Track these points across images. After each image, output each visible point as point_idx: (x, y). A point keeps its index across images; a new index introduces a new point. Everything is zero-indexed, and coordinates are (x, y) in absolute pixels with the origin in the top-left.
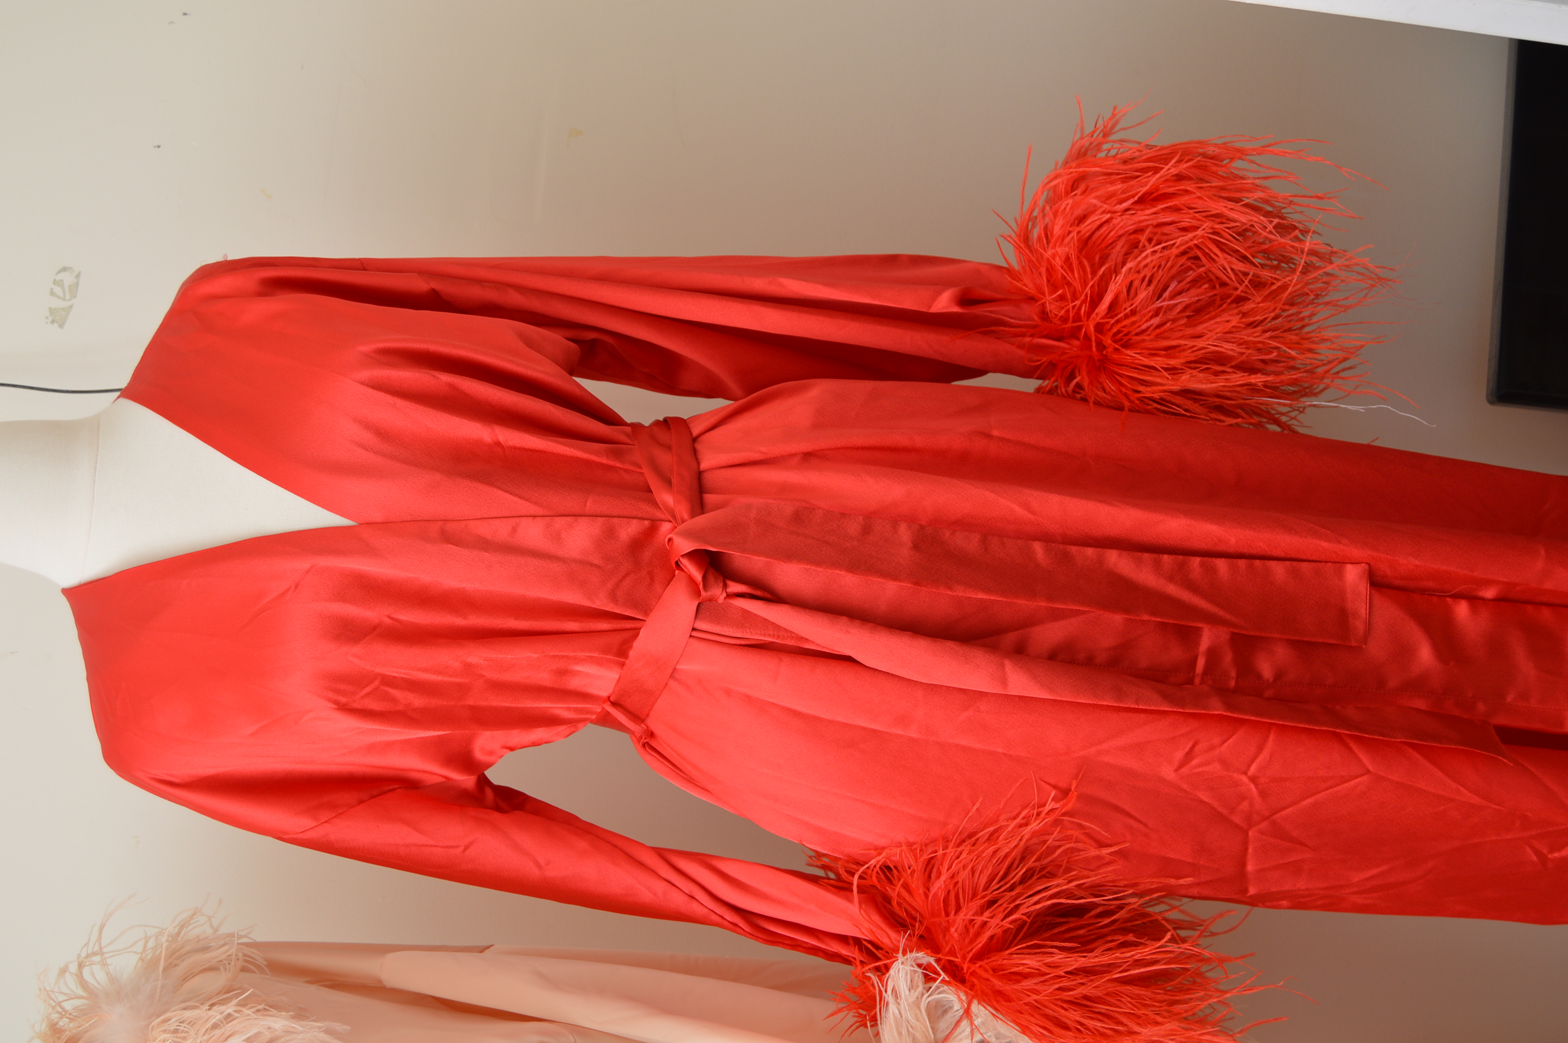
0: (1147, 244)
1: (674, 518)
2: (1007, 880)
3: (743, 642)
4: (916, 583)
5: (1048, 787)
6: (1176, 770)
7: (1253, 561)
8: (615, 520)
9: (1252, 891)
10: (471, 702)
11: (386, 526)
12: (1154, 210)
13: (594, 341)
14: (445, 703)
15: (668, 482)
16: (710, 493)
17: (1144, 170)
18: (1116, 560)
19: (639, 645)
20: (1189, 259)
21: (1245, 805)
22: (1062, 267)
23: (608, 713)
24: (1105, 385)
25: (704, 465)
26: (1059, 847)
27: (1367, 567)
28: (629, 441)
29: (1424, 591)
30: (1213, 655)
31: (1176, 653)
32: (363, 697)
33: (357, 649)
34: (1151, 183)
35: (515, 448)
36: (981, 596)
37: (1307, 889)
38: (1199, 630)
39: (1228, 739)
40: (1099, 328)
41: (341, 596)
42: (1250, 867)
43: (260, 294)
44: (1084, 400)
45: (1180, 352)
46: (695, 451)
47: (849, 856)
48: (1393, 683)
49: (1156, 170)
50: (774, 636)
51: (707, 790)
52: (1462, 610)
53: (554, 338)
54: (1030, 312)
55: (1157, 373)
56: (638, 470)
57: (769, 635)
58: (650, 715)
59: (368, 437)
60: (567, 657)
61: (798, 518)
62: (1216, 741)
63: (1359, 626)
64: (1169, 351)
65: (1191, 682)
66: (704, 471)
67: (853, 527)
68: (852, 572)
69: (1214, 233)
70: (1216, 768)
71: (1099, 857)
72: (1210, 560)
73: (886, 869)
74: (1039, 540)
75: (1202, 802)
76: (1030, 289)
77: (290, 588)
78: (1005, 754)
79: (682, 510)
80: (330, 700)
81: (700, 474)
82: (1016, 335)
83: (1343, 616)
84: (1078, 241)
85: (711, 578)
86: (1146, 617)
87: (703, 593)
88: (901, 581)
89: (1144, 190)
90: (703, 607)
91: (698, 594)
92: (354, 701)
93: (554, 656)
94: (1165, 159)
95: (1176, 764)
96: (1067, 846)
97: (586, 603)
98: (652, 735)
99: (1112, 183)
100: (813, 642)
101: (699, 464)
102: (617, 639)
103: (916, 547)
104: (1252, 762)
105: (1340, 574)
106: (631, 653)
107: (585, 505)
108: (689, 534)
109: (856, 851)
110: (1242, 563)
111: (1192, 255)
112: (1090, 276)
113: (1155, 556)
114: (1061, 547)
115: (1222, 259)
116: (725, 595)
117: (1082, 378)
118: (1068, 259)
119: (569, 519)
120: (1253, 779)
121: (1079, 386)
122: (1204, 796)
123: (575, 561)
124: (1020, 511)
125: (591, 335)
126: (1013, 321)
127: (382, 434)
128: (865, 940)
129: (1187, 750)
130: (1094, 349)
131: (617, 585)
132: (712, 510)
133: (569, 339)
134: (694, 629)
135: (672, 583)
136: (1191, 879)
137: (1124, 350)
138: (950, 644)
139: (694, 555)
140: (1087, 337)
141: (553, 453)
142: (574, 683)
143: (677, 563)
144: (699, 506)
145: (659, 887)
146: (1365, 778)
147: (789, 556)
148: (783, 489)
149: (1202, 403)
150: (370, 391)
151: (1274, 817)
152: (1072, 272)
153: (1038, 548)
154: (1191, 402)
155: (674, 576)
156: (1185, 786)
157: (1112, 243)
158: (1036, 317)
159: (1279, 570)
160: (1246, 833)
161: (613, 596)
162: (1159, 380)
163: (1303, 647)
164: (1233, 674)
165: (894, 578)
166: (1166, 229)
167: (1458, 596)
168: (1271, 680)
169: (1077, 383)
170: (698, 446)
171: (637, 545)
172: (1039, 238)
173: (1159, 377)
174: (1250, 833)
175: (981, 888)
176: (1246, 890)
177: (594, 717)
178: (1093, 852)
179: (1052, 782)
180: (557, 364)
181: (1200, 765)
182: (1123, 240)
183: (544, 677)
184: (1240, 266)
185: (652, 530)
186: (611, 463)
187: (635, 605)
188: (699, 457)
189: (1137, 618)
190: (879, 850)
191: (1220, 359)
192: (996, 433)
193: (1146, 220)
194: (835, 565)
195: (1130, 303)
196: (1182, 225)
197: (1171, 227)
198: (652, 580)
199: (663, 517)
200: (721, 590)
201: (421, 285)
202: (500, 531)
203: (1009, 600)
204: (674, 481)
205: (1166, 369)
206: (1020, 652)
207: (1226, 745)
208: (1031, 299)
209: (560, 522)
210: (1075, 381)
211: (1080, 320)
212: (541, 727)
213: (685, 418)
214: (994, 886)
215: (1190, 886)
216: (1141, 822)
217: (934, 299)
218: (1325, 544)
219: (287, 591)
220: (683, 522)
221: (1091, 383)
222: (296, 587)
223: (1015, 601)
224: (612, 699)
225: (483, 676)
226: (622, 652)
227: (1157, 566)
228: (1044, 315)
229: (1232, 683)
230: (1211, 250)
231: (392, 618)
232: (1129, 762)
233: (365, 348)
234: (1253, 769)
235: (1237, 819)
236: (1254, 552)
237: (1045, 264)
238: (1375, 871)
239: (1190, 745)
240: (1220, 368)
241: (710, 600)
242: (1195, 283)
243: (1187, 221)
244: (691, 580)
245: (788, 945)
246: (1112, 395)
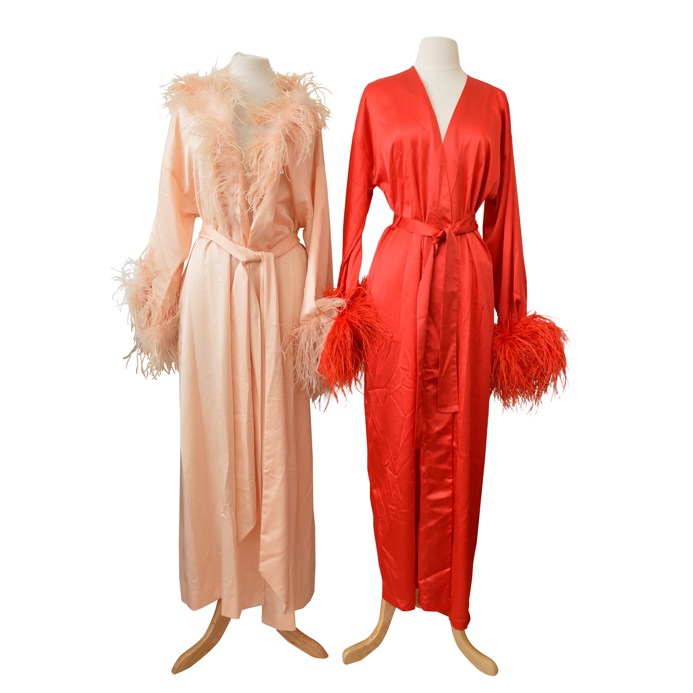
0: (537, 349)
1: (453, 228)
2: (367, 326)
3: (422, 249)
4: (443, 293)
5: (392, 334)
6: (401, 367)
7: (457, 382)
8: (451, 212)
9: (370, 392)
10: (398, 179)
11: (443, 151)
12: (547, 349)
13: (496, 203)
14: (397, 172)
15: (462, 225)
16: (460, 237)
17: (557, 346)
18: (454, 345)
19: (418, 222)
20: (534, 361)
21: (393, 386)
22: (529, 327)
23: (398, 217)
24: (499, 341)
25: (467, 234)
26: (377, 339)
27: (458, 411)
28: (471, 214)
29: (453, 427)
30: (432, 373)
31: (431, 363)
32: (397, 151)
33: (410, 147)
34: (554, 348)
35: (467, 183)
36: (442, 310)
37: (372, 406)
38: (438, 369)
39: (410, 379)
40: (514, 338)
41: (423, 141)
42: (376, 390)
43: (500, 110)
44: (494, 337)
45: (510, 359)
46: (470, 232)
47: (367, 286)
48: (429, 421)
49: (558, 349)
50: (425, 257)
51: (380, 247)
52: (449, 437)
53: (496, 192)
54: (516, 321)
55: (504, 354)
56: (464, 217)
57: (425, 256)
58: (399, 228)
59: (466, 143)
60: (413, 204)
61: (457, 260)
62: (410, 376)
63: (443, 410)
64: (510, 357)
65: (424, 368)
66: (466, 235)
67: (456, 275)
68: (445, 275)
69: (542, 366)
70: (402, 377)
71: (375, 350)
72: (456, 370)
73: (364, 295)
74: (457, 325)
75: (393, 375)
76: (522, 320)
77: (424, 127)
78: (400, 322)
79: (455, 230)
80: (395, 142)
81: (465, 234)
82: (509, 317)
83: (445, 406)
84: (536, 330)
85: (438, 239)
86: (440, 354)
87: (434, 237)
88: (443, 288)
89: (552, 346)
90: (430, 238)
91: (434, 236)
92: (395, 148)
93: (413, 200)
94: (561, 352)
95: (402, 366)
96: (377, 342)
97: (428, 207)
98: (393, 229)
99: (553, 338)
100: (424, 268)
101: (468, 233)
102: (420, 216)
103: (452, 292)
104: (405, 386)
105: (456, 404)
106: (416, 220)
107: (454, 204)
108: (450, 232)
109: (369, 287)
110: (456, 379)
111: (535, 361)
112: (527, 334)
113: (456, 356)
114: (456, 331)
115: (535, 369)
116: (434, 243)
117: (500, 335)
118: (531, 328)
119: (450, 200)
120: (400, 387)
121: (497, 335)
122: (394, 375)
123: (439, 202)
124: (464, 319)
125: (497, 202)
126: (513, 316)
127: (467, 147)
128: (345, 293)
129: (406, 369)
130: (509, 337)
131: (434, 215)
132: (456, 237)
133: (496, 196)
134: (424, 236)
135: (436, 229)
136: (371, 375)
137: (509, 346)
138: (428, 303)
139: (444, 234)
140: (511, 335)
141: (466, 193)
142: (405, 207)
143: (442, 229)
144: (457, 234)
145: (353, 237)
146: (404, 416)
147: (447, 259)
148: (463, 256)
149: (497, 368)
150: (478, 142)
151: (391, 394)
152: (528, 330)
153: (455, 325)
154: (496, 364)
155: (438, 229)
156: (396, 370)
157: (537, 340)
158: (514, 322)
159: (455, 388)
160: (385, 388)
161: (431, 214)
162: (502, 355)
163: (436, 397)
164: (427, 379)
165: (444, 287)
166: (542, 354)
167: (453, 436)
168: (426, 389)
169: (498, 334)
170: (472, 233)
171: (445, 219)
172: (535, 321)
173: (503, 355)
174: (385, 389)
175: (364, 320)
176: (370, 390)
177: (396, 213)
178: (376, 348)
179: (394, 335)
180: (490, 193)
181: (403, 373)
182: (538, 343)
183: (406, 198)
184: (534, 375)
185: (449, 222)
186: (465, 210)
187: (429, 220)
188: (469, 233)
189: (440, 352)
190: (370, 293)
191: (509, 371)
192: (483, 311)
193: (544, 348)
194: (446, 271)
195: (521, 346)
196: (544, 358)
197: (542, 355)
198: (436, 224)
199: (453, 225)
200: (436, 242)
201: (507, 154)
202: (445, 182)
203: (441, 318)
204: (462, 227)
205: (505, 357)
206: (428, 323)
207: (409, 379)
208: (519, 320)
209: (449, 197)
210: (499, 334)
211: (516, 333)
212: (392, 199)
213: (478, 229)
214: (365, 323)
215: (369, 375)
216: (385, 360)
217: (517, 293)
218: (463, 399)
219: (423, 127)
220: (452, 230)
221: (499, 338)
222: (425, 129)
223: (441, 319)
224: (402, 217)
225: (405, 182)
226: (416, 218)
227: (454, 357)
228: (515, 324)
229: (425, 379)
230: (537, 367)
231: (419, 155)
232: (401, 354)
233: (489, 139)
234: (403, 386)
235: (389, 385)
236: (459, 382)
237: (530, 322)
238: (379, 423)
239: (408, 369)
240: (507, 371)
241: (433, 239)
242: (528, 363)
243: (544, 359)
244: (437, 234)
245: (341, 272)
246: (496, 343)
